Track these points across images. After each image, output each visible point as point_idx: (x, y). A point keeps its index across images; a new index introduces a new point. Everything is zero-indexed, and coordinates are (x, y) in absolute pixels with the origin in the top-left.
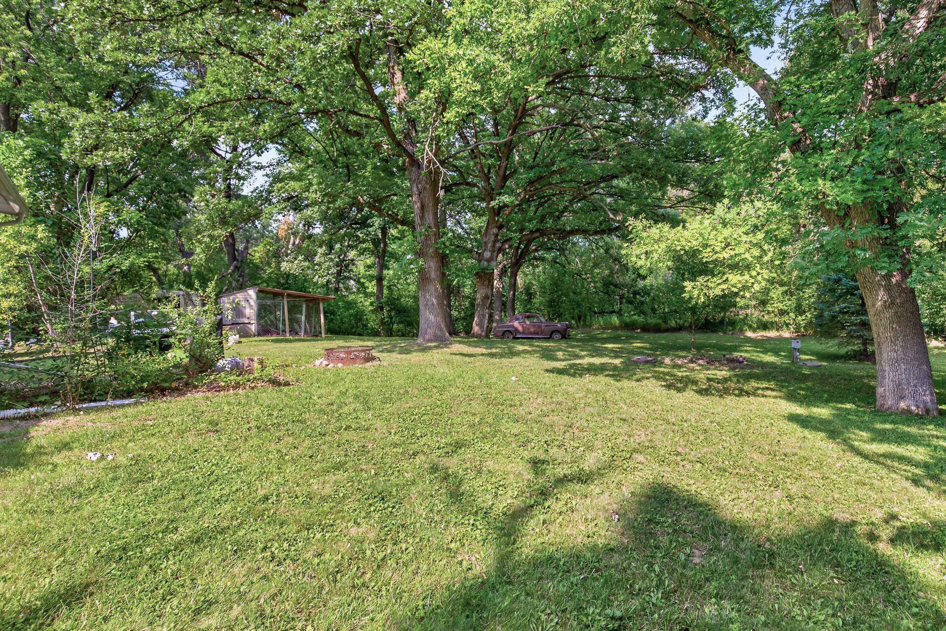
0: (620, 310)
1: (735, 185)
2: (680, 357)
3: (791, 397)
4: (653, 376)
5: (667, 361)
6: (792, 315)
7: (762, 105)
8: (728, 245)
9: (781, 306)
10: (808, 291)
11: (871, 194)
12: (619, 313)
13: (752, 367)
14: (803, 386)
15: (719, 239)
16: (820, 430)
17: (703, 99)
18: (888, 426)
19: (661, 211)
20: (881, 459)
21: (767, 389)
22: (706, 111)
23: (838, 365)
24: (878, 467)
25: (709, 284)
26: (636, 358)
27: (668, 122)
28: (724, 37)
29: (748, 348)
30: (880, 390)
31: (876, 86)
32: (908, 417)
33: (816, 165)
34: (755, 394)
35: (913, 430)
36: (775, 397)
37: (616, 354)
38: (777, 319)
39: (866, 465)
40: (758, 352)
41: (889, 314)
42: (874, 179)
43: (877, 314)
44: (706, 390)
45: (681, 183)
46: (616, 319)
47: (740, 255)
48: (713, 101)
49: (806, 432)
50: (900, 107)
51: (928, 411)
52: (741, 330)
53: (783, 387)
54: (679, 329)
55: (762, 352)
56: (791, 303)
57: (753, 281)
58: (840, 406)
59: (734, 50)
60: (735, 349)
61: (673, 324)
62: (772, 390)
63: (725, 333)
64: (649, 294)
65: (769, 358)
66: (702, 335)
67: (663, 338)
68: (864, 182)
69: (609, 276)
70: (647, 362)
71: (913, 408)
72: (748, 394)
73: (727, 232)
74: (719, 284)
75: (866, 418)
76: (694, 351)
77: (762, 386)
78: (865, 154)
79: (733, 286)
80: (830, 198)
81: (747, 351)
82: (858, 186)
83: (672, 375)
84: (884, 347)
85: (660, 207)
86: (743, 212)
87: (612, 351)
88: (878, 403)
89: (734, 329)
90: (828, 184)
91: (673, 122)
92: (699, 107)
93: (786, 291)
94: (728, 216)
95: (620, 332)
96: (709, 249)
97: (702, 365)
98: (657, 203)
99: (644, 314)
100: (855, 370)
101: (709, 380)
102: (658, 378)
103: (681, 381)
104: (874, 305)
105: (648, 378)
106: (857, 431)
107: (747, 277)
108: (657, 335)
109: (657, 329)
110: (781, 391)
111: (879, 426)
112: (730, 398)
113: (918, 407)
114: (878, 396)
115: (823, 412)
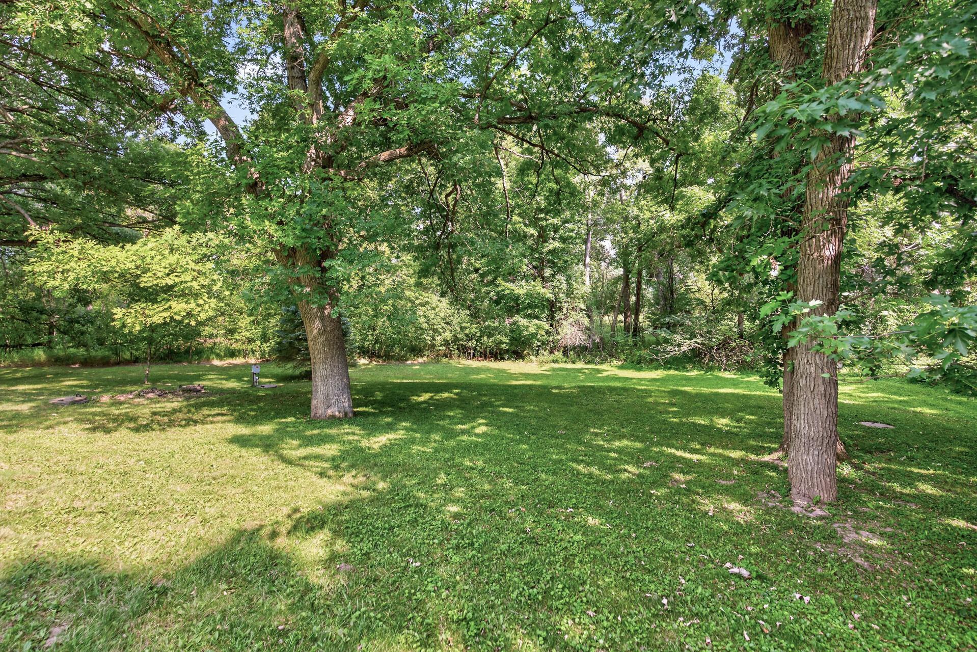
0: (50, 342)
1: (188, 213)
2: (122, 392)
3: (241, 419)
4: (75, 419)
5: (106, 398)
6: (258, 343)
7: (224, 144)
8: (172, 271)
9: (248, 334)
10: (273, 321)
11: (308, 240)
12: (49, 345)
13: (210, 394)
14: (255, 407)
15: (163, 265)
16: (257, 446)
17: (171, 122)
18: (315, 432)
19: (115, 229)
20: (302, 462)
21: (218, 415)
22: (175, 136)
23: (293, 385)
24: (297, 469)
25: (147, 311)
26: (56, 400)
27: (129, 134)
28: (185, 65)
29: (212, 377)
30: (314, 402)
31: (318, 156)
32: (333, 421)
33: (266, 209)
34: (203, 423)
35: (333, 431)
36: (224, 422)
37: (27, 397)
38: (244, 347)
39: (289, 469)
40: (221, 379)
41: (322, 339)
42: (311, 229)
43: (314, 340)
44: (147, 425)
45: (140, 202)
46: (41, 353)
47: (186, 282)
48: (182, 127)
49: (244, 451)
50: (332, 177)
51: (346, 414)
52: (208, 359)
53: (235, 411)
54: (136, 361)
55: (226, 379)
56: (257, 332)
57: (199, 309)
58: (283, 420)
59: (196, 82)
60: (198, 378)
61: (127, 355)
62: (223, 415)
63: (190, 362)
64: (92, 323)
65: (232, 384)
66: (163, 366)
67: (108, 373)
68: (303, 230)
69: (34, 299)
70: (74, 403)
71: (337, 413)
72: (196, 422)
73: (172, 259)
74: (160, 312)
75: (301, 428)
76: (148, 384)
77: (213, 413)
78: (306, 208)
79: (175, 314)
80: (275, 239)
81: (210, 379)
82: (297, 232)
83: (105, 415)
84: (317, 367)
85: (112, 224)
86: (194, 240)
87: (24, 394)
88: (312, 414)
89: (200, 358)
90: (274, 227)
91: (136, 136)
92: (166, 129)
93: (253, 321)
94: (176, 242)
95: (46, 369)
96: (149, 274)
97: (151, 399)
98: (110, 219)
99: (85, 345)
100: (303, 388)
101: (154, 414)
102: (80, 421)
103: (115, 420)
104: (311, 332)
105: (65, 423)
106: (290, 441)
107: (193, 305)
108: (102, 370)
109: (105, 363)
110: (232, 415)
111: (308, 433)
112: (174, 429)
113: (340, 412)
114: (313, 407)
115: (266, 429)
